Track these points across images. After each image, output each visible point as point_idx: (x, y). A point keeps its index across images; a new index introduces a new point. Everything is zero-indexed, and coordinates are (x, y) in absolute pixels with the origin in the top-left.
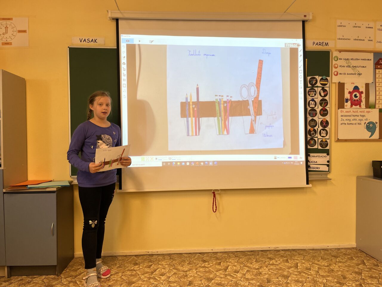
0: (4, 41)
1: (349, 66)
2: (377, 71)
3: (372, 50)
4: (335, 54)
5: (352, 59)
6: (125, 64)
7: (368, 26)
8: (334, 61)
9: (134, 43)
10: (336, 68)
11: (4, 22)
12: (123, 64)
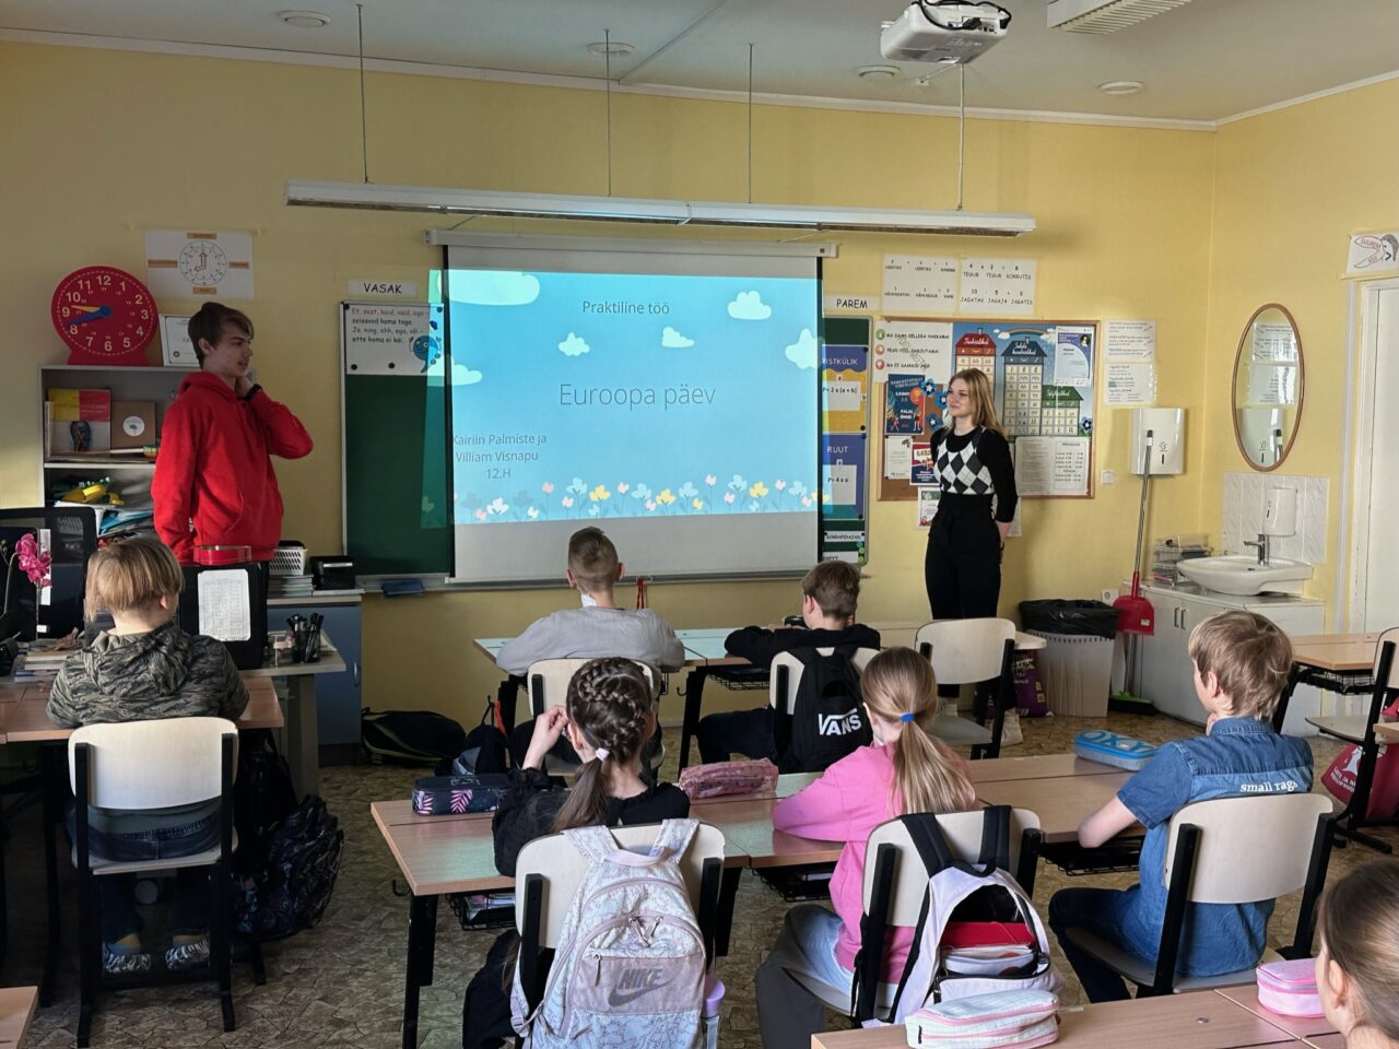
0: (199, 284)
1: (905, 350)
2: (960, 359)
3: (951, 316)
4: (878, 325)
5: (912, 336)
7: (944, 267)
8: (875, 339)
10: (881, 353)
11: (198, 243)
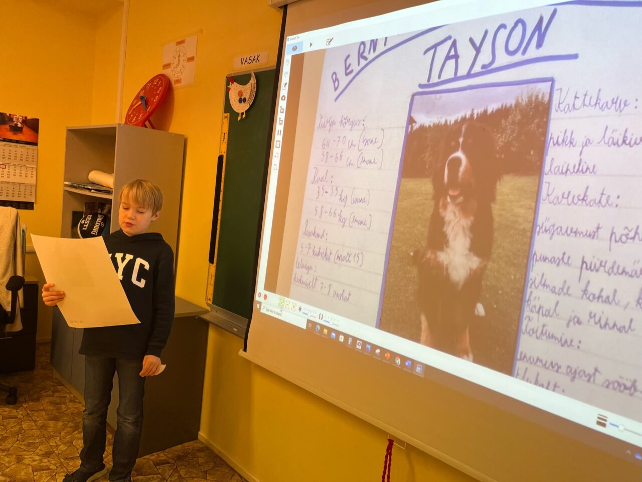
0: (176, 77)
6: (284, 100)
9: (303, 52)
11: (178, 48)
12: (282, 99)
